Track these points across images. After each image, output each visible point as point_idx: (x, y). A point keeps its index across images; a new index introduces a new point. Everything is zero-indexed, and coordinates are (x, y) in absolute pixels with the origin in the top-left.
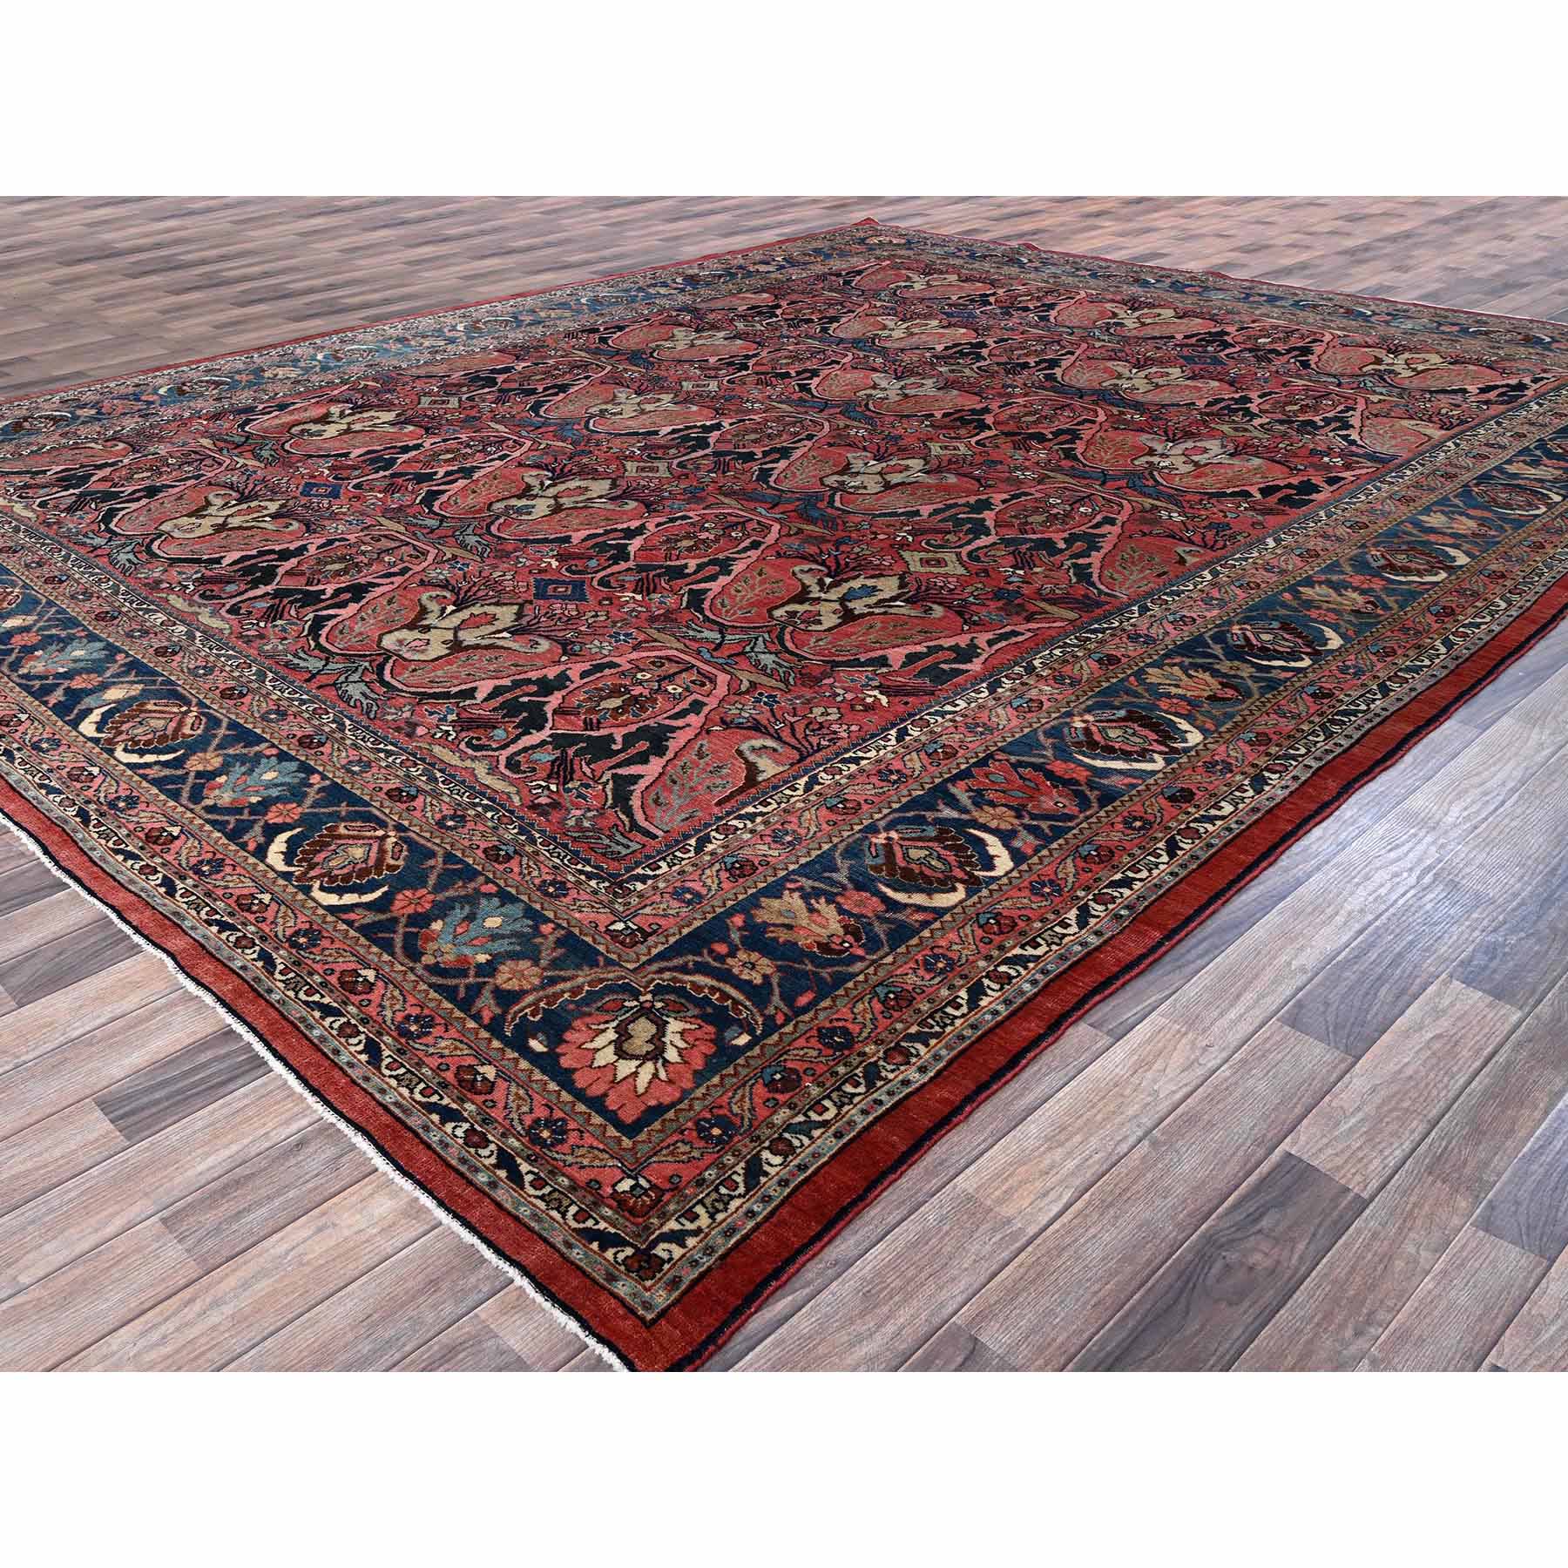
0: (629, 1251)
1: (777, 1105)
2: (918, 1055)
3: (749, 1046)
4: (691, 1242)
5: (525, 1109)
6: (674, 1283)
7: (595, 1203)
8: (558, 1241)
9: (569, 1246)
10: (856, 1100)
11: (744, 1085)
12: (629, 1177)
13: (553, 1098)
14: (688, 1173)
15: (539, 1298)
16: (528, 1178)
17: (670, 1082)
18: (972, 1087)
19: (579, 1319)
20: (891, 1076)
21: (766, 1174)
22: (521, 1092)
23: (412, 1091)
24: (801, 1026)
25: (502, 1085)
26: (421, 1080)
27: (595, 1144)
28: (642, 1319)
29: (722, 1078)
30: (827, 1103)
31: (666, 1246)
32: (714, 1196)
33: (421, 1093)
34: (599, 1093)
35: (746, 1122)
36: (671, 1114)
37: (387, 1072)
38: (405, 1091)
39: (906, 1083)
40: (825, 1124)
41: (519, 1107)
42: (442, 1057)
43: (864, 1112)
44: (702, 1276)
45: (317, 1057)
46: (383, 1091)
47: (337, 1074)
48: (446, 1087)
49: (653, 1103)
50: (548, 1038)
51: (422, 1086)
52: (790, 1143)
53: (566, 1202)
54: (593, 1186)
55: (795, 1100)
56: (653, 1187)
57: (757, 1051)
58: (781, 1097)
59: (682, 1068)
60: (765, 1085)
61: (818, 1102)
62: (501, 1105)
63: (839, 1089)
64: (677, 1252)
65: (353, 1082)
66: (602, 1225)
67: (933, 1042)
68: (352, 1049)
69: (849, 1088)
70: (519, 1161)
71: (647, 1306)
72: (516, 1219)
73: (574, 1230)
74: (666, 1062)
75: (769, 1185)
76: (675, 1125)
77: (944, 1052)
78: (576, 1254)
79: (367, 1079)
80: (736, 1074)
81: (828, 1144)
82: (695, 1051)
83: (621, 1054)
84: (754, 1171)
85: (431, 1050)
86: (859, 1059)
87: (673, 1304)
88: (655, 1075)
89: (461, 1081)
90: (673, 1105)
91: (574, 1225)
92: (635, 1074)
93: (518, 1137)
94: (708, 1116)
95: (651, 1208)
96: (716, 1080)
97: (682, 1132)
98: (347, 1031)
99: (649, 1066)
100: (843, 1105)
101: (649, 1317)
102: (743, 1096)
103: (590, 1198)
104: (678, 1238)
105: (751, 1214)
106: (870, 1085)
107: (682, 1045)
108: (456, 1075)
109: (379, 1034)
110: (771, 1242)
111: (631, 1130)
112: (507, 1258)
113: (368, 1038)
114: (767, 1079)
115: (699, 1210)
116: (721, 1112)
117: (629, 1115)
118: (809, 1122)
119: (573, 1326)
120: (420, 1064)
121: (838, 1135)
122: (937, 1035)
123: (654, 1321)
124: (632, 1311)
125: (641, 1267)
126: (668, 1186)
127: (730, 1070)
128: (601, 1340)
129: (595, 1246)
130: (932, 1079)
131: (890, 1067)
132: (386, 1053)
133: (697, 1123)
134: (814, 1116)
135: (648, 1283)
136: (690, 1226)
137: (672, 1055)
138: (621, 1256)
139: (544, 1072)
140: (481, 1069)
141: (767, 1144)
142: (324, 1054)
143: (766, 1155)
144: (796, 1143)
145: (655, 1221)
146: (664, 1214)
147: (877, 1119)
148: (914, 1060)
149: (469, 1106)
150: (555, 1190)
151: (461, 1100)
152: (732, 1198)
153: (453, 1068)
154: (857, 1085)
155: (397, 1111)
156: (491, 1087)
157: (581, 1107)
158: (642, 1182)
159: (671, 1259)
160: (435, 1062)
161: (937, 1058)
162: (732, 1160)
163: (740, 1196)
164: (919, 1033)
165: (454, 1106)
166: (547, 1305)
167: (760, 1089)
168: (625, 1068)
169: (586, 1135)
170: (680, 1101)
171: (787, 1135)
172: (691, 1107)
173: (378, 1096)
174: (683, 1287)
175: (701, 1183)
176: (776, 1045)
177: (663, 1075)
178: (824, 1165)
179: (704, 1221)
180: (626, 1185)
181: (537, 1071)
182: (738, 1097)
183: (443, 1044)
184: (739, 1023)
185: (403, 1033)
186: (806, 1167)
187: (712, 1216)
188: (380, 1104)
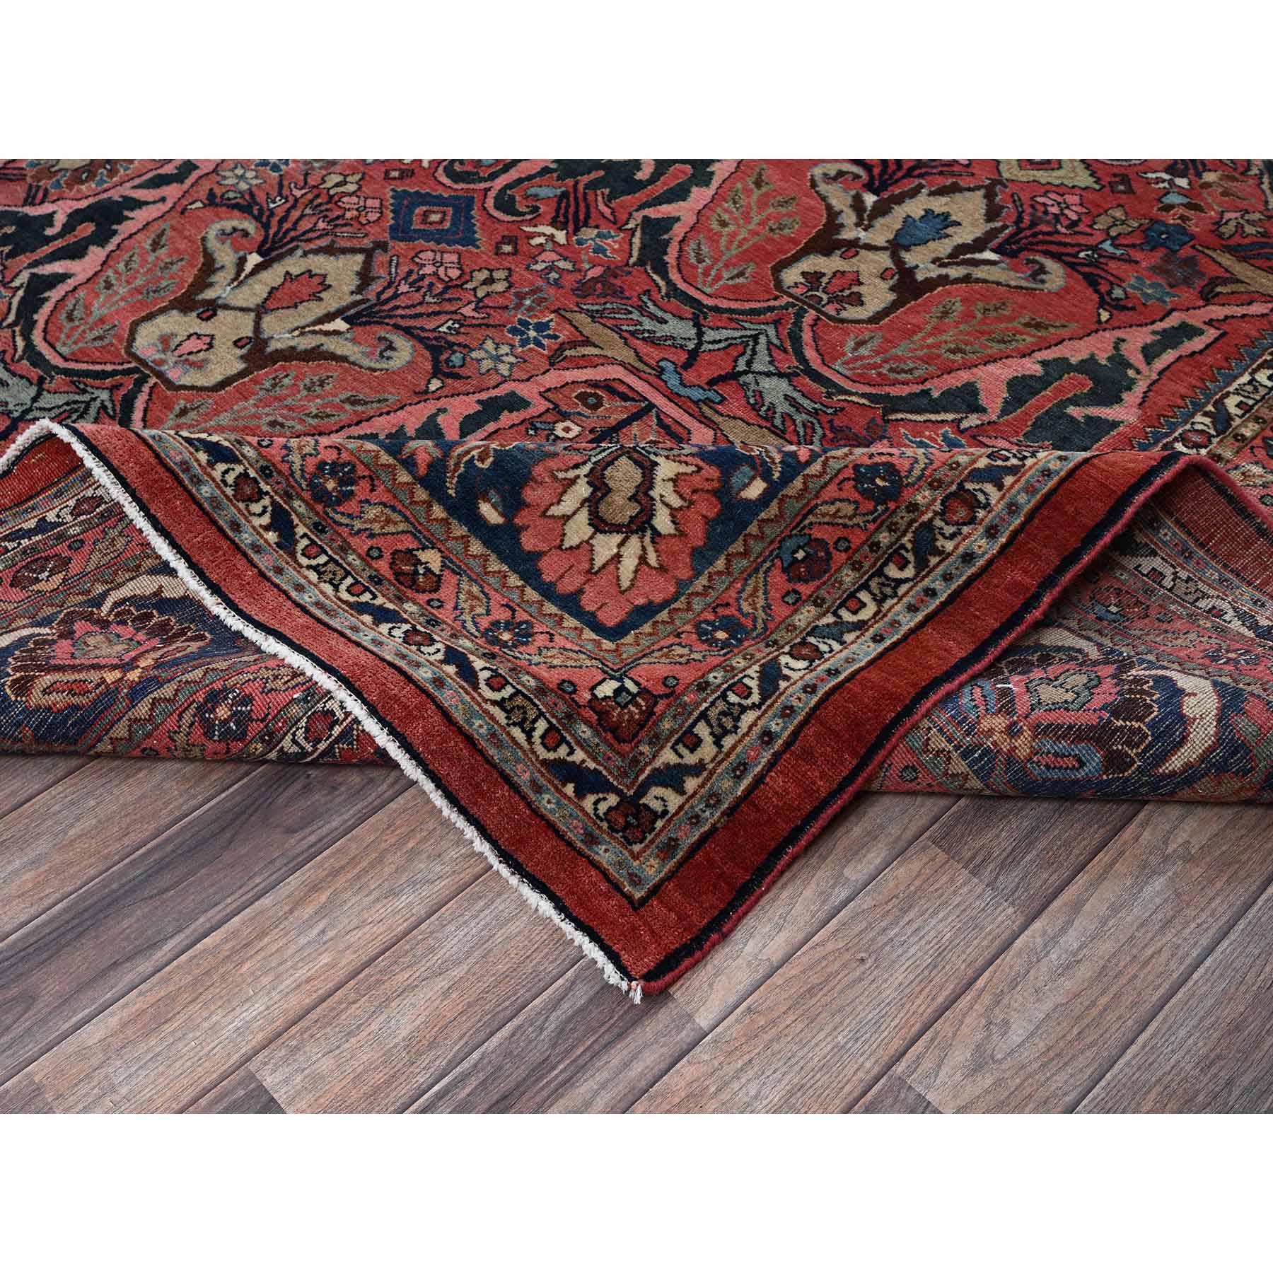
0: (613, 800)
1: (799, 601)
2: (987, 506)
3: (765, 500)
4: (691, 784)
5: (480, 610)
6: (669, 849)
7: (569, 716)
8: (523, 778)
9: (538, 789)
10: (903, 589)
11: (756, 571)
12: (612, 678)
13: (515, 596)
14: (687, 676)
15: (505, 871)
16: (484, 675)
17: (662, 569)
18: (1056, 561)
19: (552, 897)
20: (949, 546)
21: (787, 678)
22: (475, 589)
23: (336, 588)
24: (831, 462)
25: (450, 579)
26: (348, 573)
27: (569, 646)
28: (629, 897)
29: (728, 560)
30: (864, 596)
31: (656, 791)
32: (721, 706)
33: (348, 590)
34: (571, 589)
35: (760, 624)
36: (664, 615)
37: (304, 561)
38: (328, 588)
39: (968, 557)
40: (861, 626)
41: (472, 608)
42: (372, 536)
43: (912, 609)
44: (704, 838)
45: (211, 534)
46: (300, 588)
47: (241, 563)
48: (379, 582)
49: (641, 601)
50: (503, 499)
51: (349, 581)
52: (817, 649)
53: (532, 714)
54: (566, 689)
55: (822, 592)
56: (643, 692)
57: (774, 508)
58: (806, 590)
59: (676, 545)
60: (784, 570)
61: (852, 595)
62: (449, 606)
63: (879, 572)
64: (674, 801)
65: (262, 574)
66: (579, 756)
67: (1008, 480)
68: (257, 522)
69: (893, 572)
70: (472, 658)
71: (635, 880)
72: (469, 740)
73: (544, 762)
74: (655, 533)
75: (790, 691)
76: (669, 628)
77: (1022, 498)
78: (547, 803)
79: (279, 571)
80: (745, 554)
81: (863, 650)
82: (692, 514)
83: (600, 524)
84: (771, 676)
85: (358, 525)
86: (908, 516)
87: (667, 878)
88: (643, 559)
89: (398, 574)
90: (666, 604)
91: (543, 754)
92: (617, 558)
93: (470, 637)
94: (711, 617)
95: (641, 725)
96: (720, 564)
97: (678, 636)
98: (246, 490)
99: (634, 541)
100: (885, 597)
101: (638, 895)
102: (756, 590)
103: (563, 707)
104: (672, 777)
105: (768, 737)
106: (922, 564)
107: (676, 502)
108: (392, 564)
109: (288, 496)
110: (791, 787)
111: (616, 632)
112: (462, 811)
113: (273, 503)
114: (787, 558)
115: (702, 730)
116: (727, 612)
117: (611, 617)
118: (840, 622)
119: (546, 907)
120: (345, 548)
121: (878, 639)
122: (1013, 470)
123: (643, 901)
124: (617, 887)
125: (628, 825)
126: (661, 690)
127: (738, 546)
128: (580, 926)
129: (570, 789)
130: (1004, 547)
131: (949, 530)
132: (301, 530)
133: (697, 626)
134: (846, 616)
135: (637, 848)
136: (690, 759)
137: (663, 522)
138: (603, 807)
139: (503, 558)
140: (423, 556)
141: (787, 649)
142: (220, 529)
143: (784, 659)
144: (824, 648)
145: (645, 748)
146: (657, 736)
147: (928, 619)
148: (981, 514)
149: (410, 607)
150: (518, 692)
151: (400, 599)
152: (744, 709)
153: (387, 555)
154: (902, 566)
155: (319, 613)
156: (436, 583)
157: (550, 608)
158: (629, 685)
159: (665, 812)
160: (362, 544)
161: (1012, 508)
162: (743, 664)
163: (754, 706)
164: (989, 468)
165: (391, 606)
166: (514, 880)
167: (778, 578)
168: (605, 546)
169: (556, 638)
170: (675, 598)
171: (812, 640)
172: (689, 608)
173: (294, 594)
174: (680, 854)
175: (703, 686)
176: (798, 498)
177: (652, 559)
178: (862, 669)
179: (707, 750)
180: (607, 689)
181: (493, 557)
182: (749, 589)
183: (372, 512)
184: (750, 461)
185: (320, 496)
186: (837, 672)
187: (718, 743)
188: (298, 605)
